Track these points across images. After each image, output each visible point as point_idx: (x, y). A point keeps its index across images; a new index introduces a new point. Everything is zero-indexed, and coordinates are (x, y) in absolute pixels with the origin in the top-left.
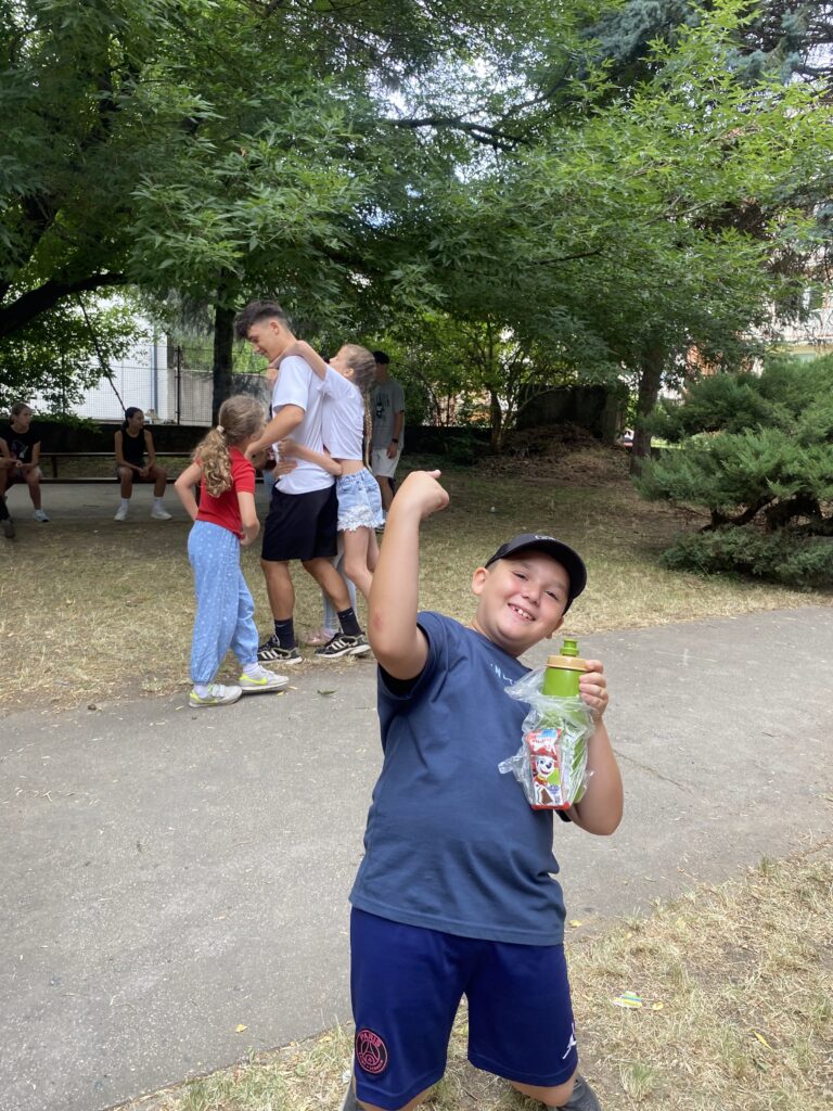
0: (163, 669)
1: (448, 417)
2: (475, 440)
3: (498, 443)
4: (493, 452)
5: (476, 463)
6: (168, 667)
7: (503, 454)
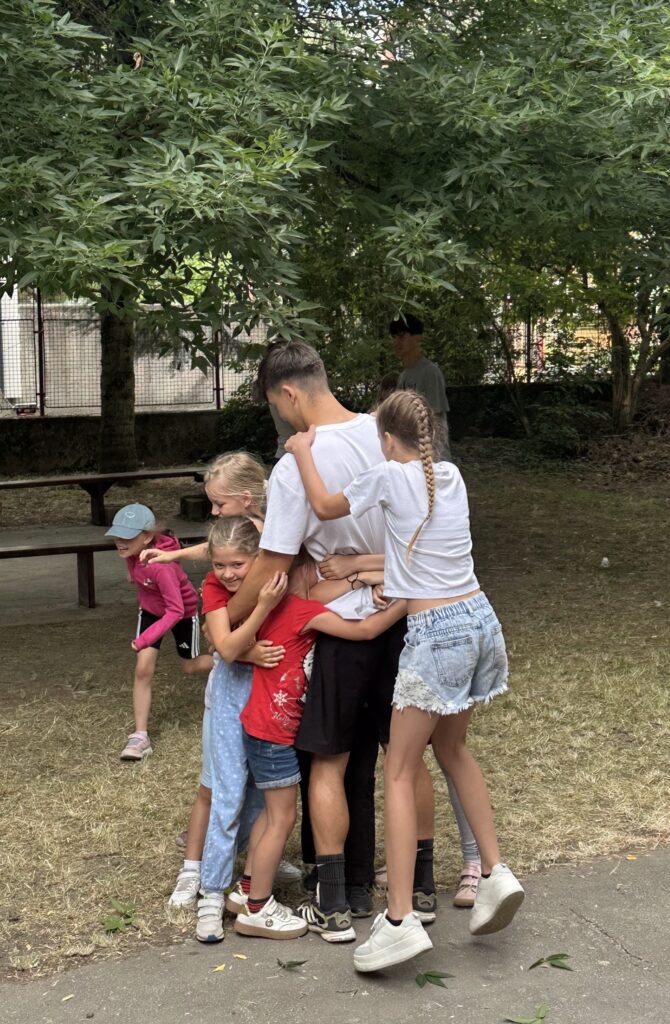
0: (40, 927)
1: (529, 365)
2: (580, 408)
3: (627, 410)
4: (618, 427)
5: (584, 452)
6: (48, 925)
7: (636, 429)
